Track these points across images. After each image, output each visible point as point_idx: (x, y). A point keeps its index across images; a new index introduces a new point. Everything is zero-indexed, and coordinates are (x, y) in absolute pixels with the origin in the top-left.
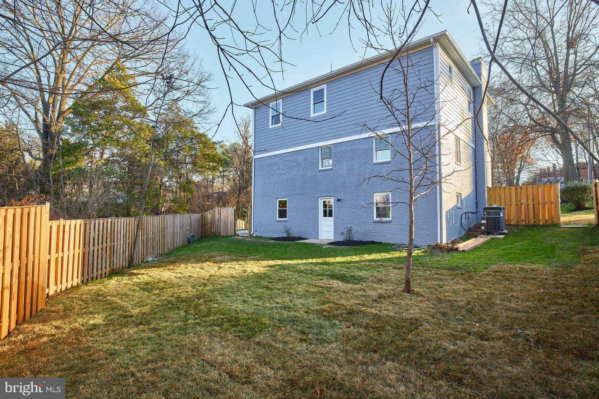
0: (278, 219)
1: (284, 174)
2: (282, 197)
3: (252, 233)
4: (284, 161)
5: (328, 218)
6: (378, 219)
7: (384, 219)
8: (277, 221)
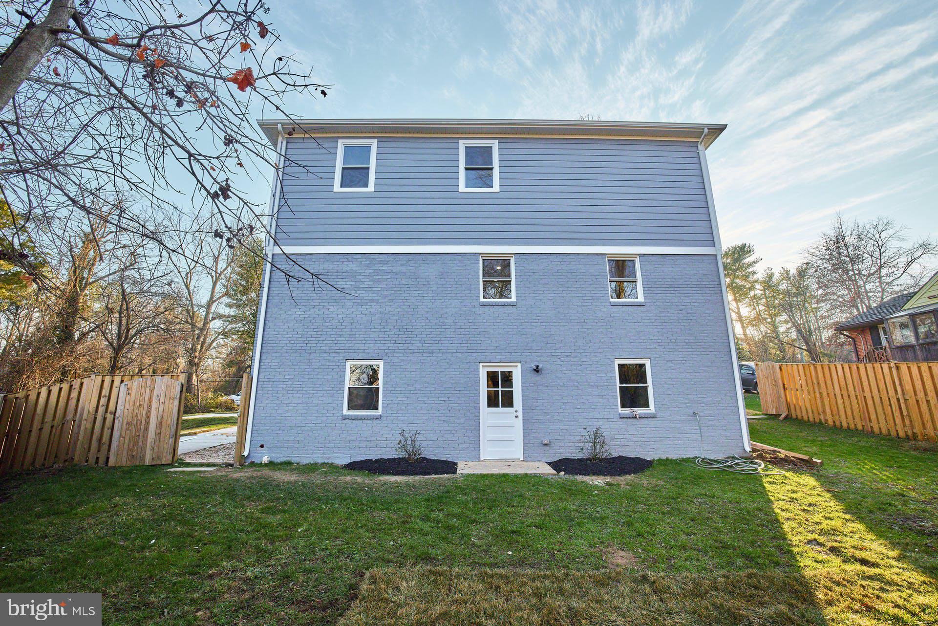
0: (345, 412)
1: (377, 301)
2: (366, 356)
3: (246, 454)
4: (377, 272)
5: (500, 409)
6: (627, 411)
7: (639, 411)
8: (345, 418)
